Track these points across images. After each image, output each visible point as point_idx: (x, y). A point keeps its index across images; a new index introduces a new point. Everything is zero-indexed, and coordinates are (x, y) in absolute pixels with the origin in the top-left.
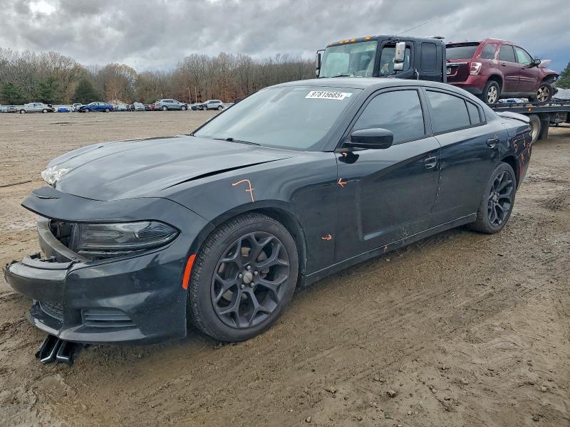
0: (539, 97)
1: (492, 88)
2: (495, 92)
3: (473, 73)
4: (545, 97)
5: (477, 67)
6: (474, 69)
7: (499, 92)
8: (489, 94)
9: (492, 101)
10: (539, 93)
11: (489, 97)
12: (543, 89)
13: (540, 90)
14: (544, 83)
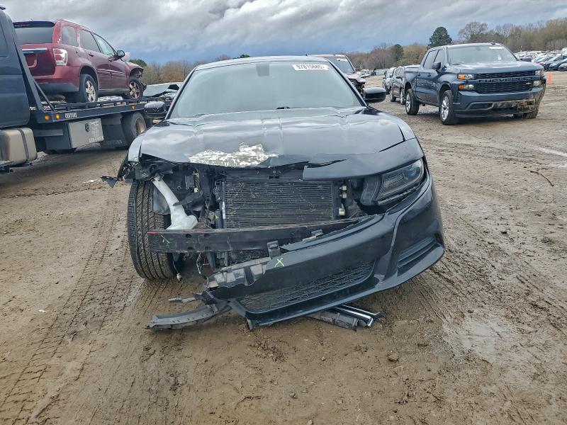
0: (131, 93)
1: (88, 82)
2: (92, 88)
3: (59, 62)
4: (137, 93)
5: (63, 55)
6: (60, 58)
7: (96, 88)
8: (87, 90)
9: (92, 99)
10: (131, 90)
11: (88, 94)
12: (133, 84)
13: (131, 86)
14: (133, 78)
